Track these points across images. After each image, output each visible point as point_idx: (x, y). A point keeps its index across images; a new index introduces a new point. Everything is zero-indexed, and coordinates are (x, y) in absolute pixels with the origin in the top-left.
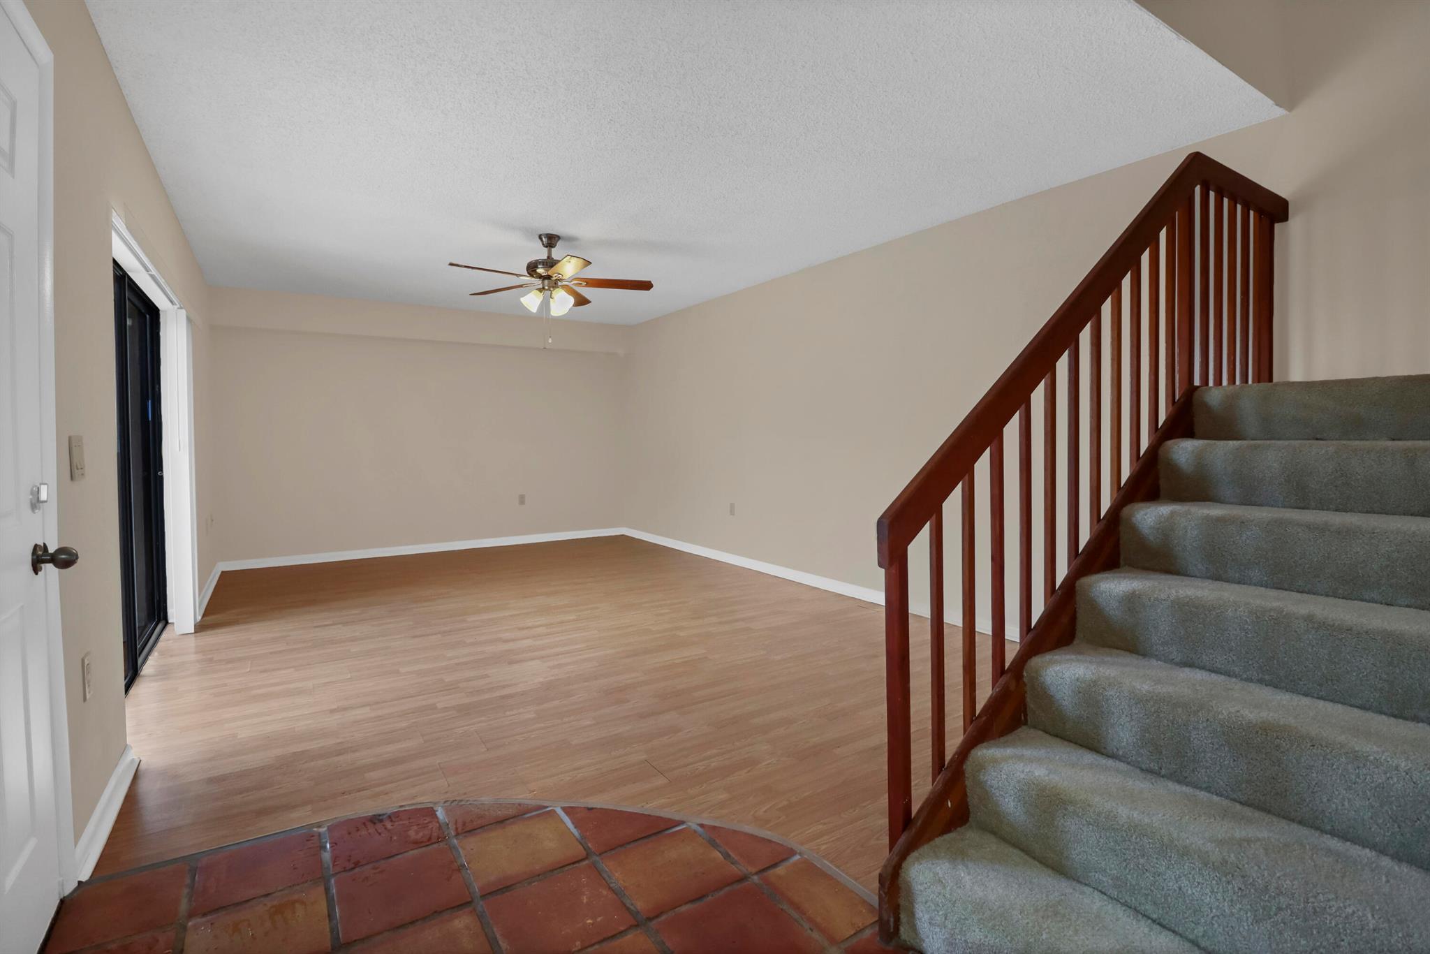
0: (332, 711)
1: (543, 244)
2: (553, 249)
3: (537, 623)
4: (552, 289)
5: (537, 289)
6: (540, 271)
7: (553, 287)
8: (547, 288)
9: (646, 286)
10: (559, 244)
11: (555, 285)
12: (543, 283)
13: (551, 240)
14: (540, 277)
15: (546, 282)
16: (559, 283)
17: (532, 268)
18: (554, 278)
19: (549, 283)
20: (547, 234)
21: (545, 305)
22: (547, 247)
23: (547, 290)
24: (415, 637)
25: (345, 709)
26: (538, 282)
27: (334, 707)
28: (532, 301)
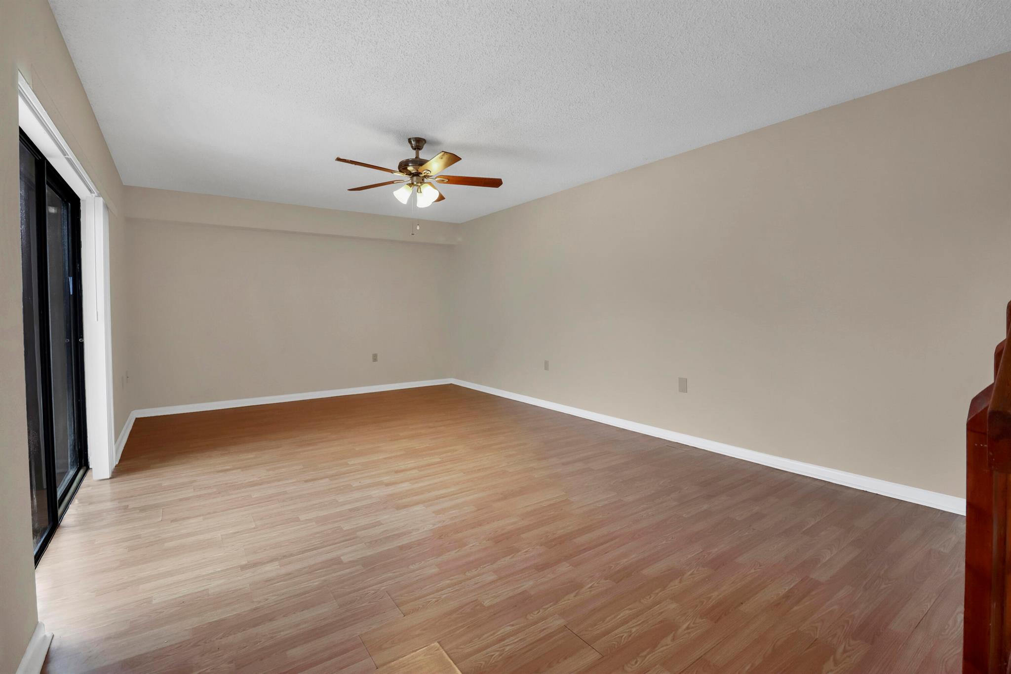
0: (243, 568)
1: (412, 147)
2: (420, 151)
3: (409, 466)
4: (419, 184)
5: (407, 184)
6: (410, 168)
7: (421, 183)
8: (415, 183)
9: (496, 183)
10: (425, 146)
11: (422, 182)
12: (412, 180)
13: (418, 143)
14: (409, 173)
15: (415, 178)
16: (425, 180)
17: (403, 167)
18: (423, 175)
19: (417, 179)
20: (415, 138)
21: (413, 199)
22: (415, 149)
23: (416, 185)
24: (306, 481)
25: (255, 565)
26: (407, 178)
27: (244, 562)
28: (402, 194)
